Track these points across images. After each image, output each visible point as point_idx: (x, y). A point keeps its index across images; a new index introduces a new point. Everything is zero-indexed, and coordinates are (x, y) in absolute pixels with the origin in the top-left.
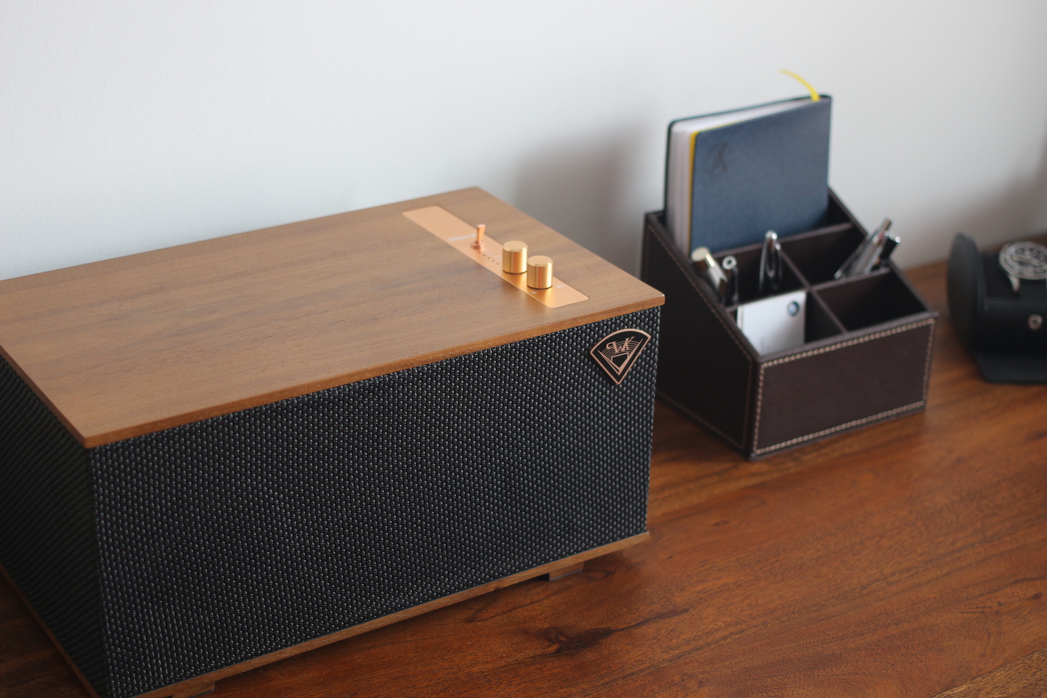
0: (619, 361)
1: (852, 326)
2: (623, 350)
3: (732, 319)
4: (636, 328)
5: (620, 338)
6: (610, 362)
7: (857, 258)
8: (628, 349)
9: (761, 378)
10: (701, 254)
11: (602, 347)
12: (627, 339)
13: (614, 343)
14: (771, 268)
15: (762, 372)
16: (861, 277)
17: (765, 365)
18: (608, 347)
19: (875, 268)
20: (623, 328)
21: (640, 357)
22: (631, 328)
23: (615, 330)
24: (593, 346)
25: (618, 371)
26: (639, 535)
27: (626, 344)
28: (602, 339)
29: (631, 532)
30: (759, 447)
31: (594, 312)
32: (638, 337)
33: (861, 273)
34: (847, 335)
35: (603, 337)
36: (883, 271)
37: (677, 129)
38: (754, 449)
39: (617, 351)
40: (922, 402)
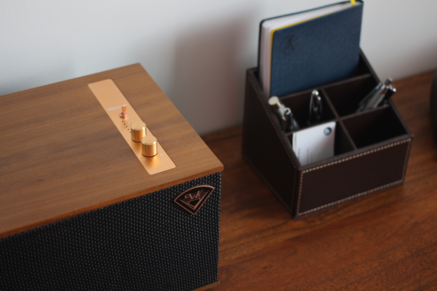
0: (194, 203)
1: (360, 145)
2: (197, 197)
3: (288, 141)
4: (205, 184)
5: (194, 192)
6: (188, 204)
7: (371, 97)
8: (199, 196)
9: (301, 178)
10: (274, 101)
11: (182, 197)
12: (199, 192)
13: (190, 195)
14: (315, 107)
15: (302, 175)
16: (372, 110)
17: (304, 172)
18: (186, 197)
19: (381, 104)
20: (196, 185)
21: (209, 198)
22: (202, 184)
23: (191, 187)
24: (176, 197)
25: (194, 208)
26: (213, 283)
27: (198, 194)
28: (182, 193)
29: (208, 282)
30: (300, 212)
31: (175, 179)
32: (206, 189)
33: (371, 108)
34: (356, 151)
35: (182, 192)
36: (385, 106)
37: (265, 25)
38: (297, 213)
39: (192, 198)
40: (401, 180)
